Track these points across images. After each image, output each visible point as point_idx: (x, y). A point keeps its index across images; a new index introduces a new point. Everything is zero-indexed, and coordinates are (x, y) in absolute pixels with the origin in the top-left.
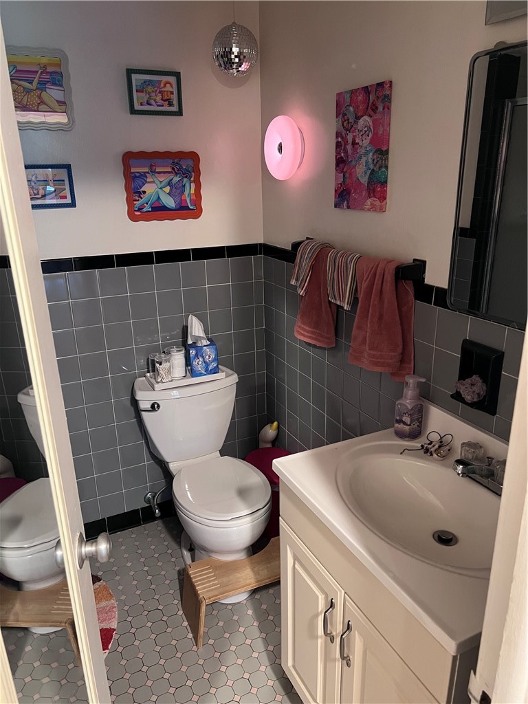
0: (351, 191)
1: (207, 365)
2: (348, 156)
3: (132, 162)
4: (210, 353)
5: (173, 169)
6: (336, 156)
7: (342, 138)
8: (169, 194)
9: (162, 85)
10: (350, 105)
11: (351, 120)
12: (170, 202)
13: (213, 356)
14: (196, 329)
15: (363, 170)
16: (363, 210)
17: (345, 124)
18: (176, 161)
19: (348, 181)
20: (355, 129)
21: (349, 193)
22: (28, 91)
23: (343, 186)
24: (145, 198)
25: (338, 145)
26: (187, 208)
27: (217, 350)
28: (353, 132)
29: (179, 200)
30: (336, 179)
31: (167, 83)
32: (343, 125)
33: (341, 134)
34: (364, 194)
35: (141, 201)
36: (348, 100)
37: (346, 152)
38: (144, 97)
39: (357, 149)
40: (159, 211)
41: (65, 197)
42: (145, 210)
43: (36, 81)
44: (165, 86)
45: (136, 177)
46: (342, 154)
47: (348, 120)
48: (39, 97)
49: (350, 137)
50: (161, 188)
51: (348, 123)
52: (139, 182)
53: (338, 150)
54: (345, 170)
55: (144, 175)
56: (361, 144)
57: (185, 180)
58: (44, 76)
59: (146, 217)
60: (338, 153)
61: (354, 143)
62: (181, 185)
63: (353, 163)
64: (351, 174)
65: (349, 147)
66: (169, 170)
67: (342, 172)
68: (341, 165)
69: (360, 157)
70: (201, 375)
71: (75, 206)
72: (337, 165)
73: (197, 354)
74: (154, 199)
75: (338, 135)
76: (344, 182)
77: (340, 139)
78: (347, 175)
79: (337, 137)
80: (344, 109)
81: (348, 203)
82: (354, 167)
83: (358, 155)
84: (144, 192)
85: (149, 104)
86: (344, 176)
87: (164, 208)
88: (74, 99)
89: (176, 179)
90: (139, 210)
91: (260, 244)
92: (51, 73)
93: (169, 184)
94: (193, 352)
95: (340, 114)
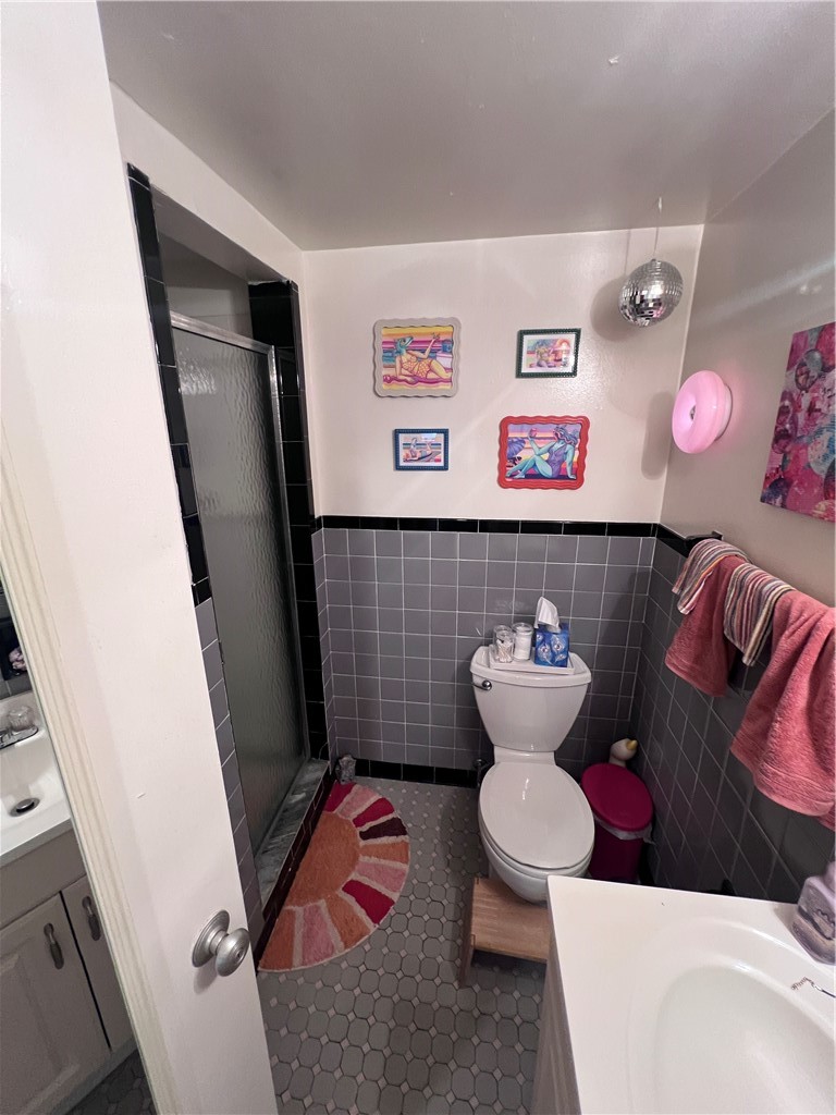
0: (792, 482)
1: (554, 655)
2: (796, 428)
3: (511, 427)
4: (559, 643)
5: (556, 434)
6: (776, 428)
7: (792, 400)
8: (547, 461)
9: (558, 343)
10: (816, 349)
11: (814, 373)
12: (547, 470)
13: (562, 647)
14: (547, 614)
15: (821, 453)
16: (810, 515)
17: (801, 379)
18: (561, 426)
19: (789, 466)
20: (819, 386)
21: (789, 485)
22: (419, 360)
23: (781, 473)
24: (519, 464)
25: (783, 411)
26: (566, 477)
27: (568, 641)
28: (814, 391)
29: (557, 468)
30: (771, 461)
31: (565, 341)
32: (797, 380)
33: (791, 395)
34: (816, 491)
35: (515, 467)
36: (814, 343)
37: (794, 422)
38: (534, 359)
39: (816, 418)
40: (533, 479)
41: (439, 461)
42: (517, 477)
43: (428, 350)
44: (561, 344)
45: (513, 442)
46: (788, 426)
47: (808, 373)
48: (429, 365)
49: (805, 401)
50: (539, 455)
51: (807, 378)
52: (516, 447)
53: (782, 418)
54: (787, 449)
55: (522, 441)
56: (824, 410)
57: (569, 446)
58: (437, 345)
59: (517, 485)
60: (780, 422)
61: (812, 409)
62: (562, 452)
63: (805, 440)
64: (797, 456)
65: (801, 417)
66: (551, 435)
67: (782, 452)
68: (783, 442)
69: (820, 432)
70: (544, 663)
71: (447, 469)
72: (776, 440)
73: (543, 641)
74: (529, 465)
75: (785, 396)
76: (782, 466)
77: (787, 403)
78: (790, 457)
79: (783, 399)
80: (803, 355)
81: (784, 498)
82: (806, 446)
83: (816, 428)
84: (520, 458)
85: (539, 365)
86: (785, 457)
87: (540, 476)
88: (461, 367)
89: (558, 446)
90: (512, 476)
91: (655, 525)
92: (443, 342)
93: (549, 450)
94: (539, 637)
95: (793, 365)
